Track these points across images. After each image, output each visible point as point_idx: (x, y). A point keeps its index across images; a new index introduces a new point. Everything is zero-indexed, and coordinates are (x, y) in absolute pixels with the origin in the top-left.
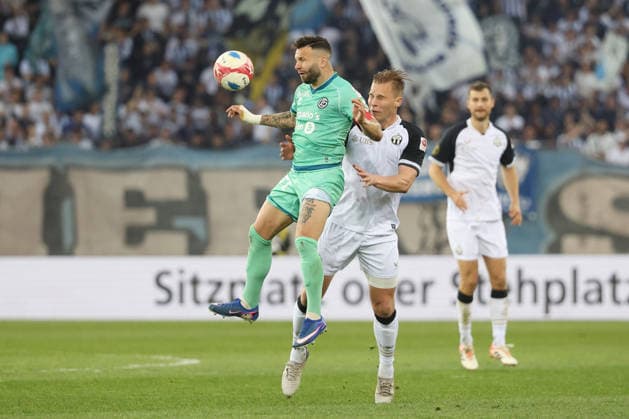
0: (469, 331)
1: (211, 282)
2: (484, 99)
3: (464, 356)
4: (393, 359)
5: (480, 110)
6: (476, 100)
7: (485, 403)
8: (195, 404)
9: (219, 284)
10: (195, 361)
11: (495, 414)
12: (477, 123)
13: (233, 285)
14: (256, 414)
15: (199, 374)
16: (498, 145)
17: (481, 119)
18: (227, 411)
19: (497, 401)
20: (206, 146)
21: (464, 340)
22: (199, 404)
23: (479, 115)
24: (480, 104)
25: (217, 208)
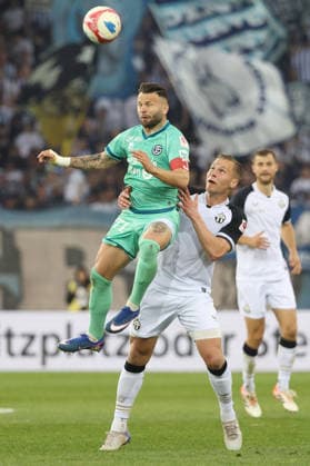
0: (252, 379)
1: (24, 335)
2: (269, 164)
3: (248, 402)
4: (232, 403)
5: (265, 174)
6: (261, 164)
7: (283, 450)
8: (10, 451)
9: (32, 338)
10: (9, 410)
11: (293, 460)
12: (262, 186)
13: (45, 338)
14: (67, 460)
15: (15, 421)
16: (282, 206)
17: (266, 183)
18: (40, 457)
19: (294, 448)
20: (20, 207)
21: (248, 387)
22: (13, 451)
23: (264, 178)
24: (265, 168)
25: (30, 265)
